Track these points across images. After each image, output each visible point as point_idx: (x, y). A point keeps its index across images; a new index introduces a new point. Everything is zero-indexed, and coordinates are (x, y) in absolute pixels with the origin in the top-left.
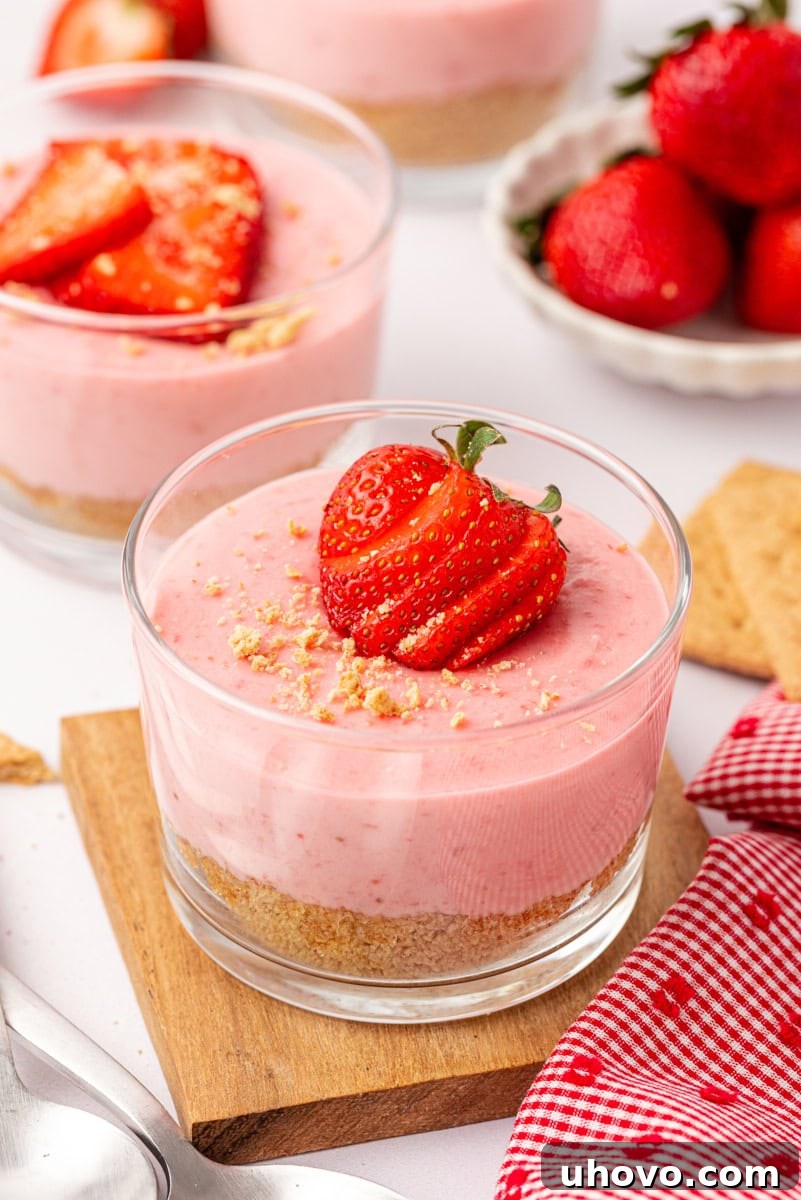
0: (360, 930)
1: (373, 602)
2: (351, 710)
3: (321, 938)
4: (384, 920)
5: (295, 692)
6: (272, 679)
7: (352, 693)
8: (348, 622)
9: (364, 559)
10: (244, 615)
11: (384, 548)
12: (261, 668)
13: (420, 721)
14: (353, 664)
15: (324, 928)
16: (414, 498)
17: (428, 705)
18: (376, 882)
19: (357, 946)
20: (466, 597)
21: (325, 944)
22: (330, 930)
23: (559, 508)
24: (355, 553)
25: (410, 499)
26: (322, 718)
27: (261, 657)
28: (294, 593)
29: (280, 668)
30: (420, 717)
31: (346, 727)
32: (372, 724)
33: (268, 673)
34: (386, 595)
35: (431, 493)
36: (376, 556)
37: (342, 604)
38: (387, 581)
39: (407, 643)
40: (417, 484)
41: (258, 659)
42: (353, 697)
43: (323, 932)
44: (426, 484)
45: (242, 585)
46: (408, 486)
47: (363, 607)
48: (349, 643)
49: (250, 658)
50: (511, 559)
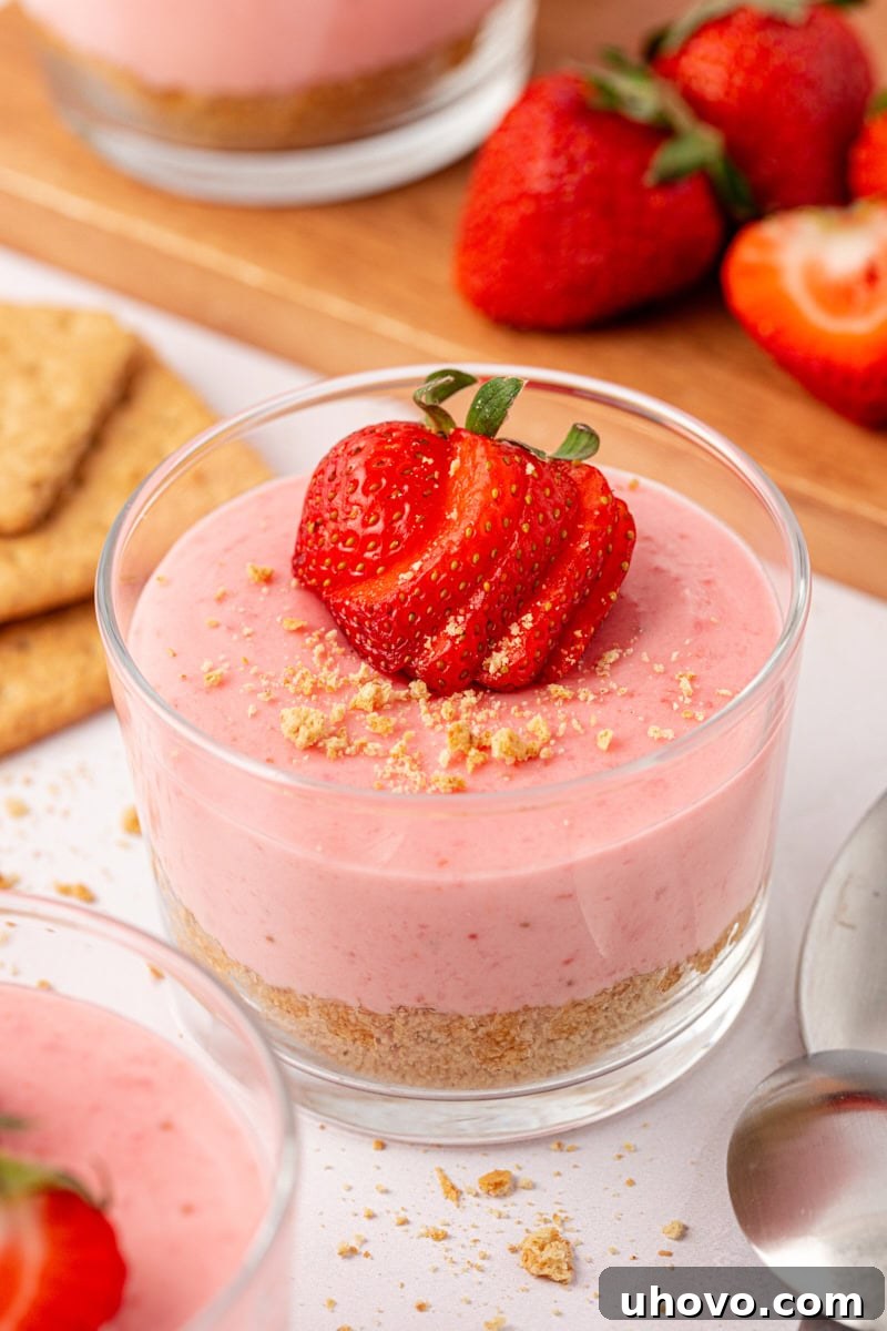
0: (546, 1026)
1: (436, 626)
2: (479, 768)
3: (496, 1051)
4: (576, 1004)
5: (399, 769)
6: (361, 762)
7: (469, 749)
8: (407, 658)
9: (407, 576)
10: (274, 695)
11: (427, 556)
12: (341, 754)
13: (562, 755)
14: (443, 711)
15: (499, 1039)
16: (436, 486)
17: (560, 733)
18: (567, 962)
19: (540, 1047)
20: (544, 587)
21: (500, 1058)
22: (508, 1038)
23: (596, 449)
24: (383, 573)
25: (432, 488)
26: (453, 788)
27: (335, 739)
28: (313, 647)
29: (363, 745)
30: (561, 751)
31: (484, 791)
32: (511, 777)
33: (350, 755)
34: (447, 613)
35: (452, 473)
36: (421, 570)
37: (393, 639)
38: (446, 595)
39: (498, 662)
40: (431, 469)
41: (332, 743)
42: (473, 752)
43: (498, 1043)
44: (443, 466)
45: (246, 660)
46: (421, 472)
47: (422, 635)
48: (418, 687)
49: (321, 744)
50: (580, 526)
